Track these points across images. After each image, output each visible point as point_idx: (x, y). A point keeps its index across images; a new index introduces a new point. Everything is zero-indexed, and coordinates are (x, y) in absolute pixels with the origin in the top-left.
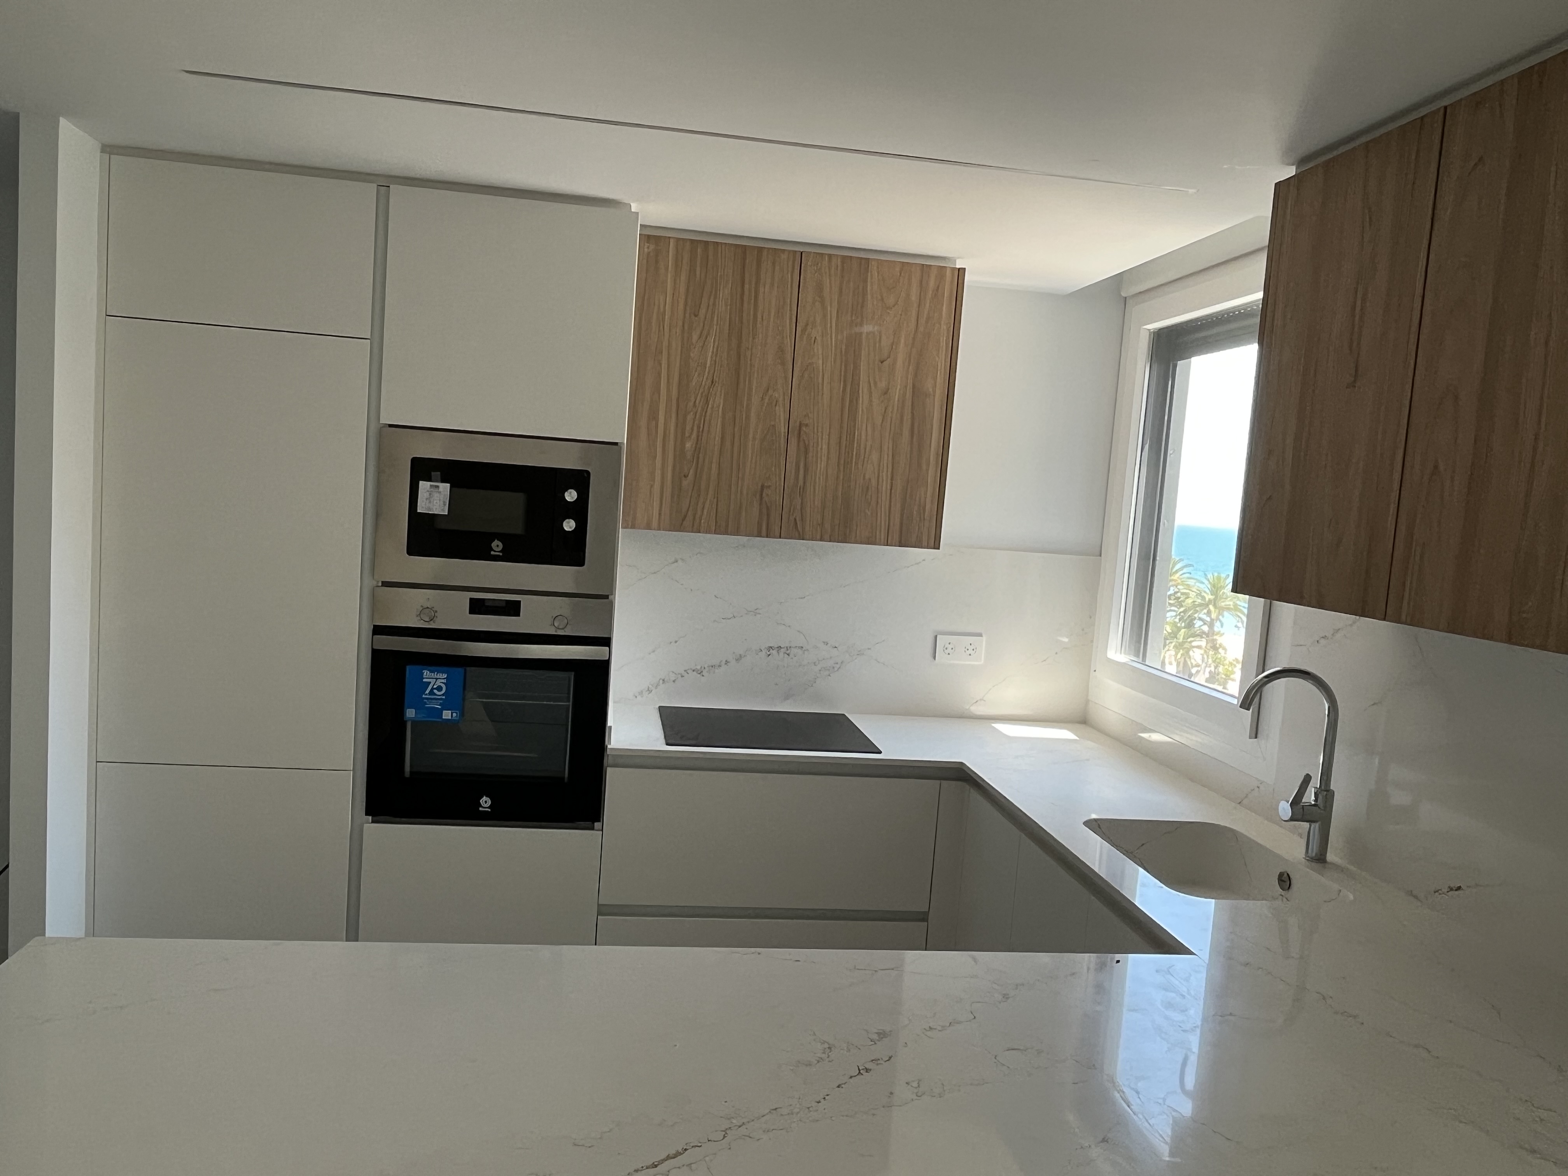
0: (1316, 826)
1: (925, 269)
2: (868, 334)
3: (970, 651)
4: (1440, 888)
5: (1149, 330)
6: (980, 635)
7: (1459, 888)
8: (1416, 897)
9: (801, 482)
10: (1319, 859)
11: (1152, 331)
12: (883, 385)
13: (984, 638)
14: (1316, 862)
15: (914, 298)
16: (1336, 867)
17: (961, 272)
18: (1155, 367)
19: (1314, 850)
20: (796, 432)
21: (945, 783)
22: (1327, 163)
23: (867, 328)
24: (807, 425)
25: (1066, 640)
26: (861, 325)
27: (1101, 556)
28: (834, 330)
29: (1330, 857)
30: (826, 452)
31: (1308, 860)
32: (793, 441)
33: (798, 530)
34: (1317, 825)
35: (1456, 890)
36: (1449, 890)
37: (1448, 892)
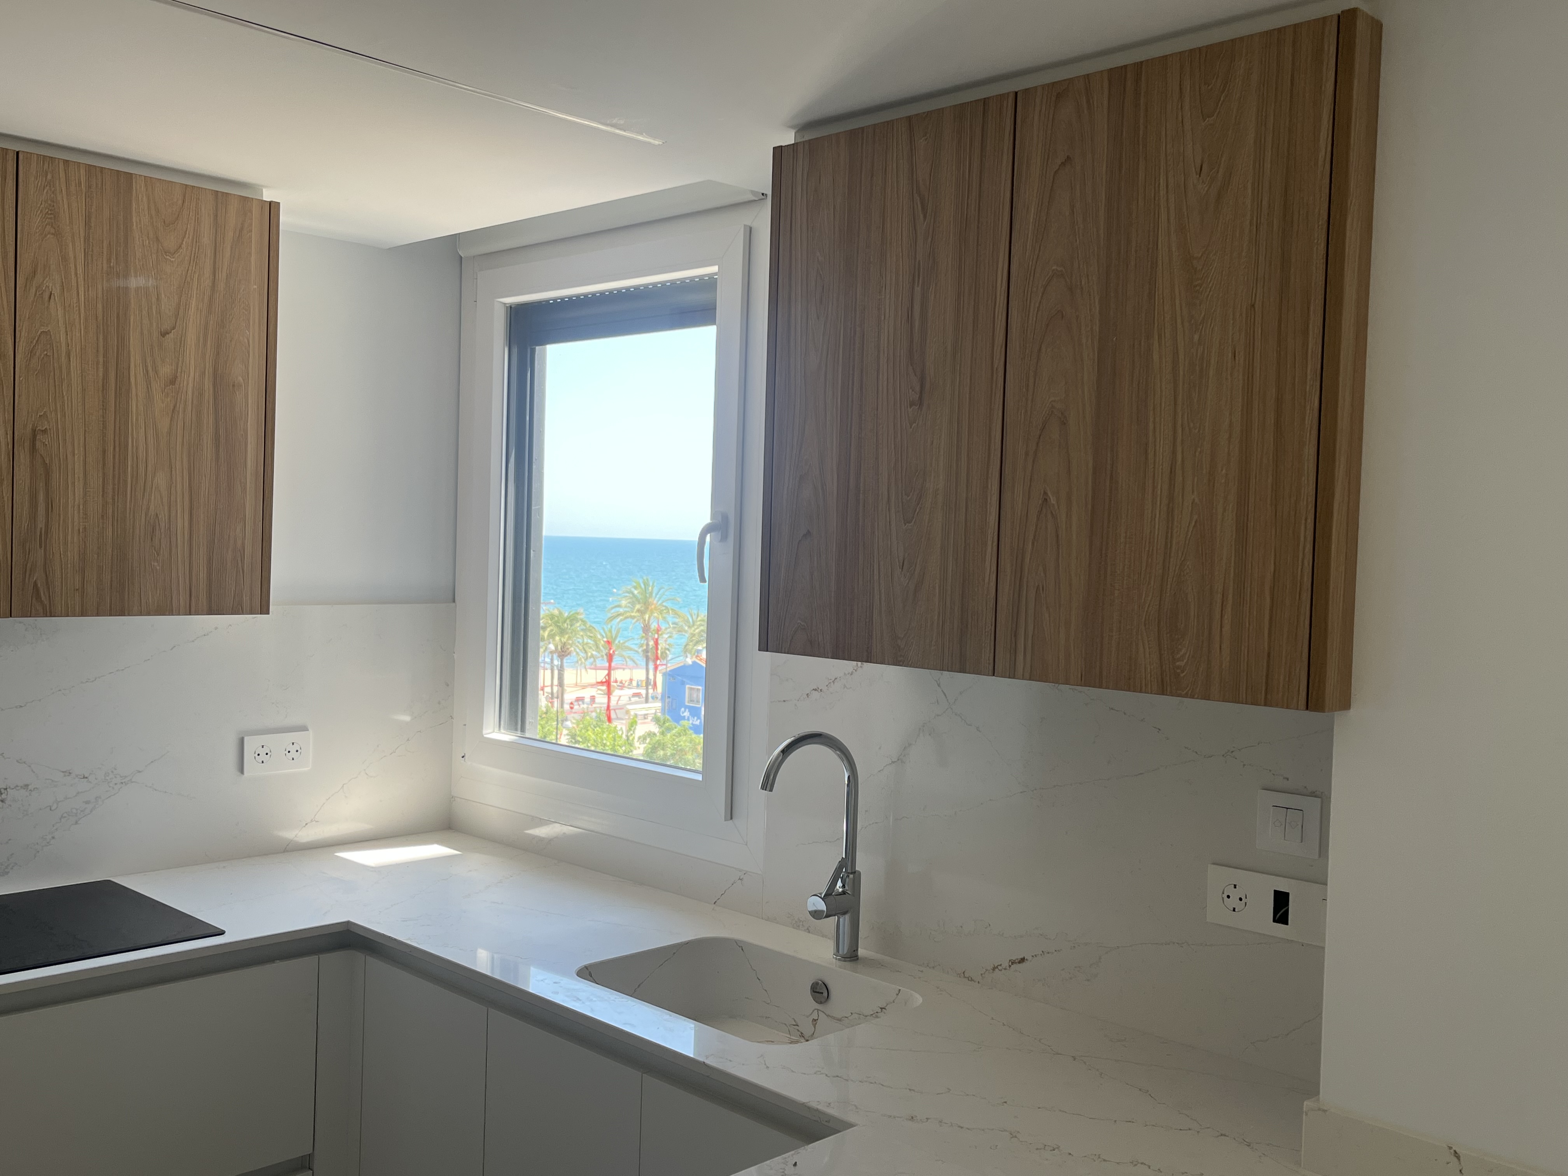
0: (845, 920)
1: (220, 199)
2: (137, 289)
3: (293, 754)
4: (999, 964)
5: (505, 304)
6: (304, 728)
7: (1023, 960)
8: (971, 979)
9: (41, 524)
10: (852, 957)
11: (508, 305)
12: (166, 370)
13: (311, 733)
14: (850, 961)
15: (206, 240)
16: (871, 963)
17: (273, 208)
18: (515, 350)
19: (845, 949)
20: (27, 444)
21: (325, 957)
22: (853, 134)
23: (134, 282)
24: (45, 431)
25: (407, 718)
26: (126, 276)
27: (454, 601)
28: (81, 280)
29: (861, 952)
30: (81, 475)
31: (839, 960)
32: (23, 458)
33: (42, 602)
34: (847, 917)
35: (1019, 962)
36: (1010, 964)
37: (1010, 966)
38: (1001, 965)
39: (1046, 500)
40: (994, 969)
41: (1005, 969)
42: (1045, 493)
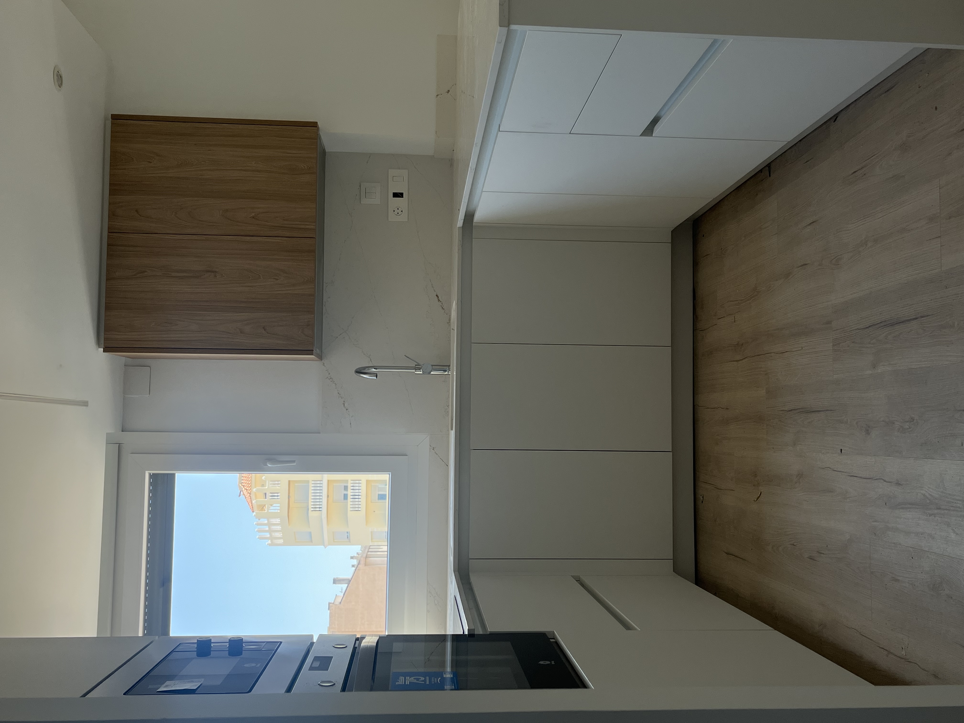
35: (438, 297)
36: (440, 301)
37: (441, 302)
38: (441, 306)
39: (253, 217)
40: (443, 309)
41: (442, 304)
42: (251, 217)
